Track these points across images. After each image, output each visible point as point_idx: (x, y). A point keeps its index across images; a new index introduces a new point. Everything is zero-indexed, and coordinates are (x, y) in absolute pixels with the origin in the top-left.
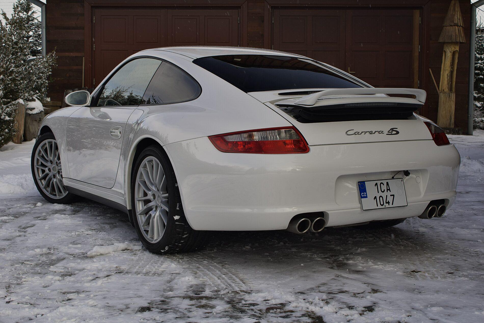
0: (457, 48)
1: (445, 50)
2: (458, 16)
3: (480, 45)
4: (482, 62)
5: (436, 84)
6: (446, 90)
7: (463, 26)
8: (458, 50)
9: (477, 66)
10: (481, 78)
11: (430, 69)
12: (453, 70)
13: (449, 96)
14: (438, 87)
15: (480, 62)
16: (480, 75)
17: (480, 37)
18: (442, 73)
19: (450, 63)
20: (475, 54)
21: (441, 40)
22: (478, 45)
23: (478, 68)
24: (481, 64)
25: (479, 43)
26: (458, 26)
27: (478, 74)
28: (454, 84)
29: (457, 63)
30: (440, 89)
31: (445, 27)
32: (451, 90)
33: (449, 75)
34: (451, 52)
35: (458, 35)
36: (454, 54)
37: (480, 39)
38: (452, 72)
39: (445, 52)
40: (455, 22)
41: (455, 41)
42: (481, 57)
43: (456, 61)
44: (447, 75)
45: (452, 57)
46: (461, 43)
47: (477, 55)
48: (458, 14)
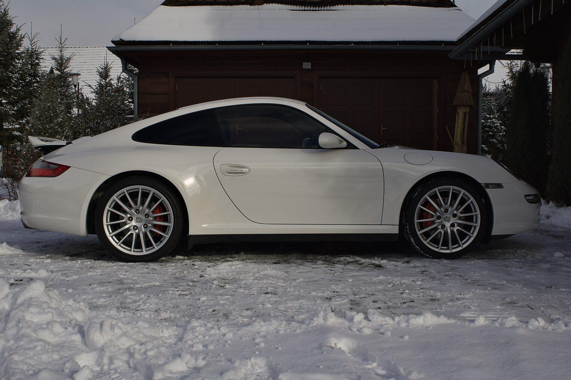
0: (468, 110)
1: (458, 111)
2: (468, 85)
3: (489, 106)
4: (491, 121)
5: (451, 139)
6: (460, 143)
7: (472, 92)
8: (468, 111)
9: (487, 124)
10: (490, 134)
11: (446, 126)
12: (465, 127)
13: (462, 147)
14: (453, 140)
15: (489, 121)
16: (489, 132)
17: (489, 100)
18: (456, 129)
19: (462, 122)
20: (485, 115)
21: (455, 103)
22: (487, 107)
23: (488, 126)
24: (490, 123)
25: (488, 105)
26: (467, 92)
27: (488, 131)
28: (466, 138)
29: (468, 121)
30: (455, 142)
31: (458, 93)
32: (463, 143)
33: (461, 131)
34: (462, 113)
35: (468, 100)
36: (465, 114)
37: (489, 102)
38: (463, 129)
39: (458, 113)
40: (465, 89)
41: (466, 104)
42: (490, 117)
43: (467, 120)
44: (460, 131)
45: (463, 116)
46: (470, 106)
47: (487, 115)
48: (468, 83)
